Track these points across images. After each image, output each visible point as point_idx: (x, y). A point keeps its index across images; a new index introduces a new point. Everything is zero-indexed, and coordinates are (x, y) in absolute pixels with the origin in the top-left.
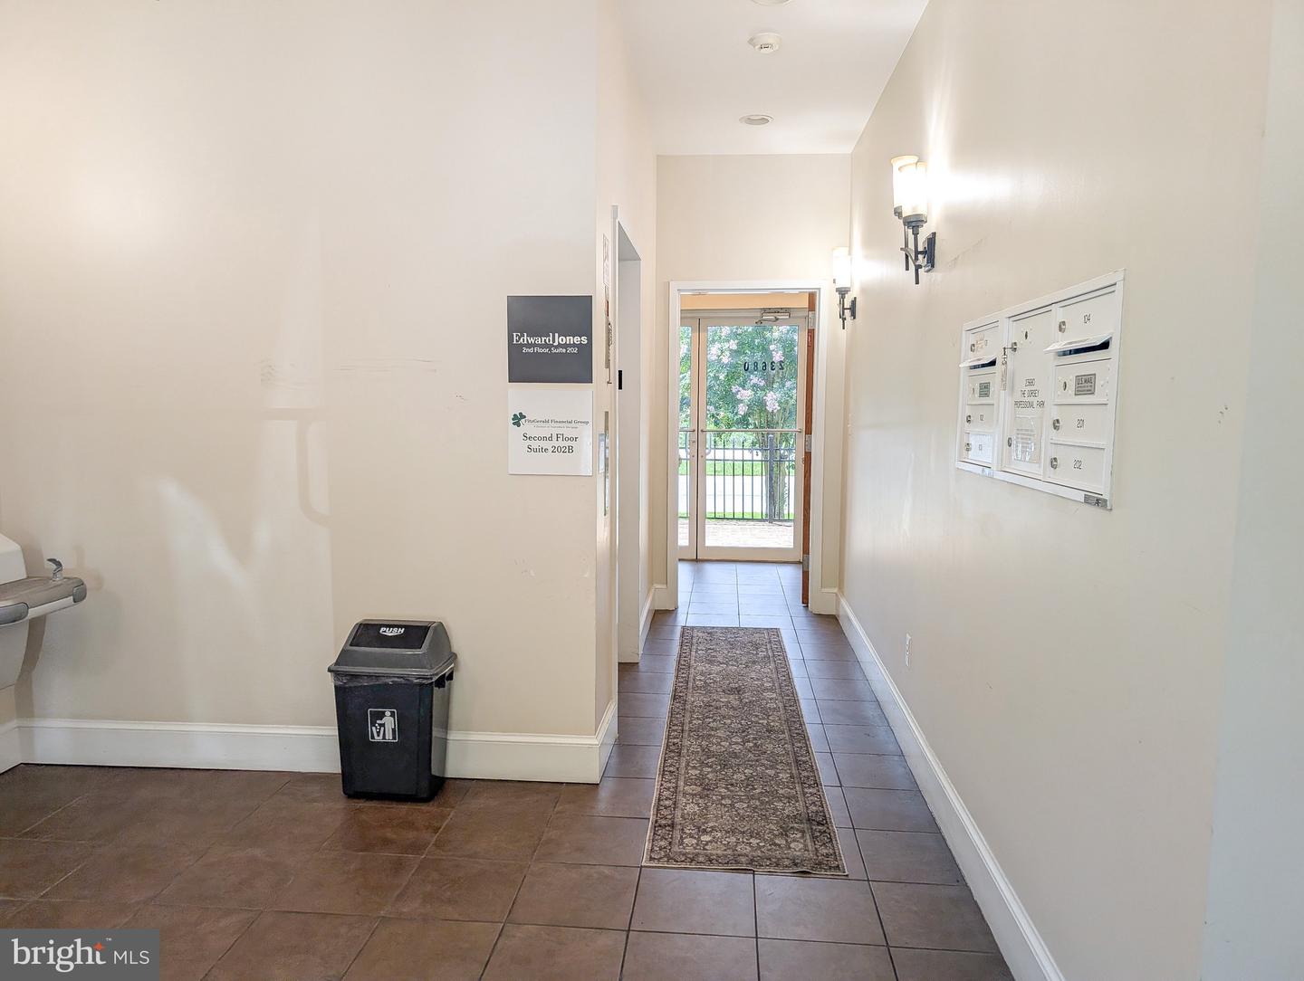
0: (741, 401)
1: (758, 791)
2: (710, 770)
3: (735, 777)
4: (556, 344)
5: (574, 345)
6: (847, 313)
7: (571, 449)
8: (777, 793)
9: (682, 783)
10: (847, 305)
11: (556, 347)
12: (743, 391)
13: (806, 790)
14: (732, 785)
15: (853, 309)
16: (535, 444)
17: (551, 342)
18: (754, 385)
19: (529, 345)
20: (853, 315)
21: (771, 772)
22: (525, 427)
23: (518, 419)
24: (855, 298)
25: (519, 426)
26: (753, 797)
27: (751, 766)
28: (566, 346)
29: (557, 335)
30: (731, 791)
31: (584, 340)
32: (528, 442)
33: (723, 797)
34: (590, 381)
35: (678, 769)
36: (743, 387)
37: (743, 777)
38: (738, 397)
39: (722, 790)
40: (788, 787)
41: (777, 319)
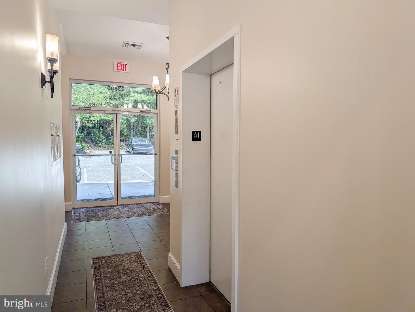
1: (117, 273)
2: (136, 278)
3: (126, 277)
8: (110, 274)
9: (142, 271)
13: (100, 277)
14: (126, 274)
21: (113, 281)
26: (118, 271)
27: (121, 283)
30: (126, 272)
33: (127, 269)
35: (147, 276)
37: (123, 277)
39: (129, 271)
40: (106, 277)
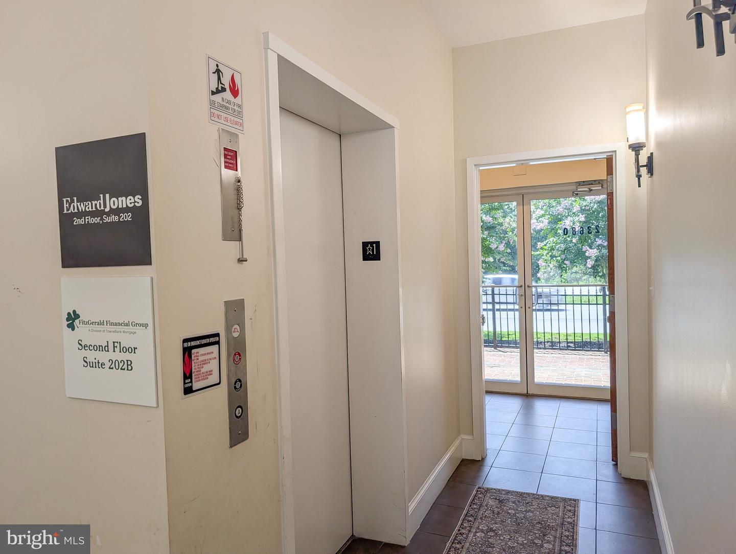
0: (589, 257)
4: (107, 210)
5: (127, 210)
6: (644, 171)
7: (129, 366)
10: (643, 160)
11: (108, 214)
12: (590, 250)
15: (650, 166)
16: (91, 356)
17: (102, 208)
18: (599, 246)
19: (80, 214)
20: (651, 171)
22: (82, 332)
23: (72, 319)
24: (652, 154)
25: (73, 329)
28: (117, 211)
29: (107, 196)
31: (138, 201)
32: (84, 353)
34: (149, 263)
36: (591, 248)
38: (587, 254)
41: (591, 190)
